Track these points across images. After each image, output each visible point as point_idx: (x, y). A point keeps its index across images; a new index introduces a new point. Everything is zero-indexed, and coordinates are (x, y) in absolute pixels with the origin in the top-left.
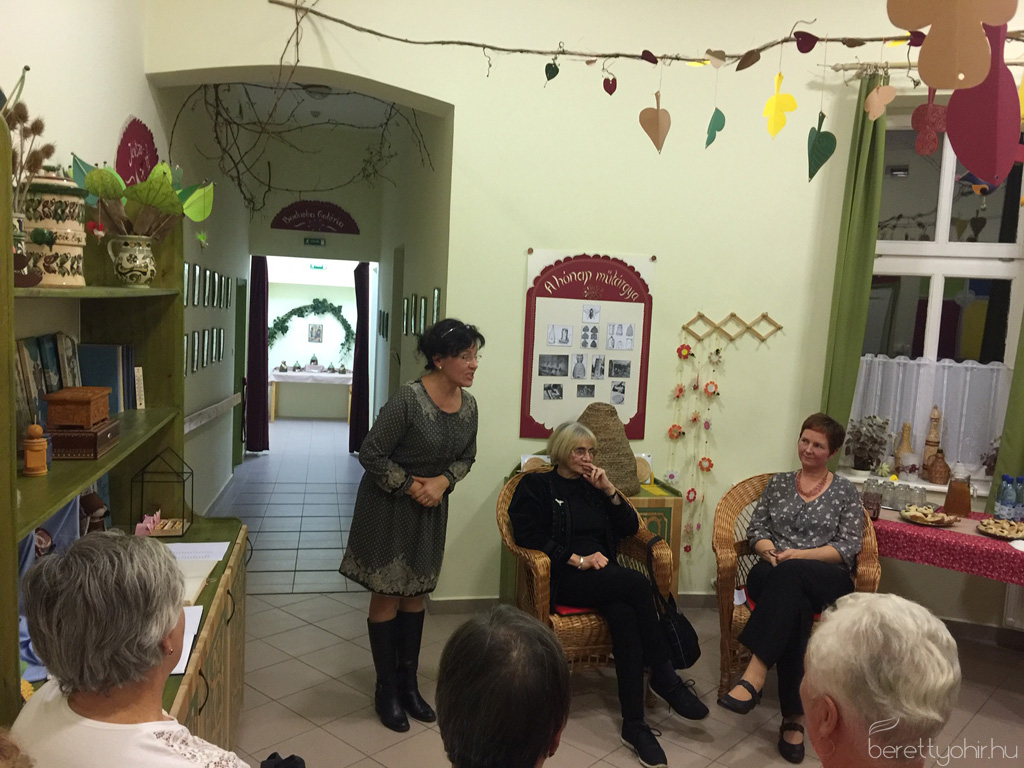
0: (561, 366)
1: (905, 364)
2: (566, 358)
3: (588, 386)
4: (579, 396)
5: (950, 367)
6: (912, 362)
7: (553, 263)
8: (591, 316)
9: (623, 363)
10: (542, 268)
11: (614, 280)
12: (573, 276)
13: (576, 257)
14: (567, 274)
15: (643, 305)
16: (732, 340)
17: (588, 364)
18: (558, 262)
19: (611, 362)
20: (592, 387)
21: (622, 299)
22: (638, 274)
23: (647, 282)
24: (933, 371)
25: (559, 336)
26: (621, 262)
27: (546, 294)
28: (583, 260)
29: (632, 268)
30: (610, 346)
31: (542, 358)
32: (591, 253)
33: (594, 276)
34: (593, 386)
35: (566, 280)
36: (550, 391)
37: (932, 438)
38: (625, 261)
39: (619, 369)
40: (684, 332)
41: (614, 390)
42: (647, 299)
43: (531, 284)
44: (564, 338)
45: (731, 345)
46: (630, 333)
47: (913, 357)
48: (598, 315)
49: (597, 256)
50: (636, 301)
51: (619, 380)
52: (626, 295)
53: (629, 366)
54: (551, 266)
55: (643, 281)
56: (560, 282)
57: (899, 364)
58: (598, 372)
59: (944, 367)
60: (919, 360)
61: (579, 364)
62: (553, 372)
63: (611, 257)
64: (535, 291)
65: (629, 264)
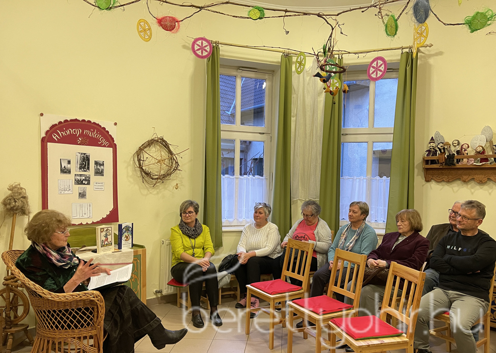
7: (57, 123)
10: (50, 125)
11: (94, 135)
12: (70, 131)
13: (71, 120)
14: (66, 130)
15: (112, 149)
18: (60, 123)
21: (100, 145)
22: (108, 132)
23: (113, 137)
26: (98, 125)
27: (54, 141)
28: (76, 122)
29: (104, 129)
32: (80, 118)
33: (83, 132)
35: (66, 133)
38: (100, 124)
42: (114, 147)
43: (43, 135)
49: (84, 121)
50: (107, 147)
52: (102, 143)
54: (56, 125)
55: (110, 136)
56: (62, 134)
63: (92, 122)
64: (46, 139)
65: (102, 126)
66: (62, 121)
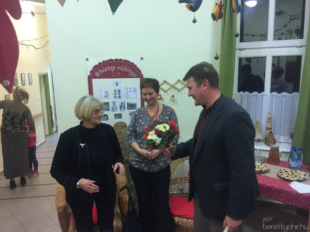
1: (257, 95)
2: (108, 103)
3: (119, 114)
4: (115, 118)
5: (276, 96)
6: (259, 94)
7: (97, 64)
8: (117, 85)
9: (133, 104)
10: (93, 66)
11: (125, 69)
12: (107, 68)
13: (107, 61)
14: (104, 68)
15: (139, 79)
16: (179, 91)
17: (118, 105)
18: (100, 63)
19: (128, 104)
21: (130, 77)
22: (136, 66)
23: (140, 69)
24: (268, 98)
25: (104, 95)
26: (128, 61)
27: (96, 77)
28: (111, 62)
29: (133, 63)
30: (127, 97)
32: (114, 58)
33: (116, 68)
34: (121, 114)
35: (105, 71)
37: (268, 126)
38: (129, 60)
39: (132, 106)
41: (130, 115)
42: (141, 76)
43: (89, 74)
44: (106, 95)
45: (179, 93)
46: (135, 91)
47: (259, 92)
48: (120, 84)
49: (116, 60)
50: (136, 78)
51: (132, 111)
52: (131, 75)
53: (136, 104)
54: (97, 65)
55: (138, 68)
56: (102, 72)
57: (254, 95)
58: (122, 108)
59: (273, 96)
60: (262, 93)
61: (114, 106)
63: (123, 59)
64: (91, 76)
65: (131, 62)
66: (101, 62)
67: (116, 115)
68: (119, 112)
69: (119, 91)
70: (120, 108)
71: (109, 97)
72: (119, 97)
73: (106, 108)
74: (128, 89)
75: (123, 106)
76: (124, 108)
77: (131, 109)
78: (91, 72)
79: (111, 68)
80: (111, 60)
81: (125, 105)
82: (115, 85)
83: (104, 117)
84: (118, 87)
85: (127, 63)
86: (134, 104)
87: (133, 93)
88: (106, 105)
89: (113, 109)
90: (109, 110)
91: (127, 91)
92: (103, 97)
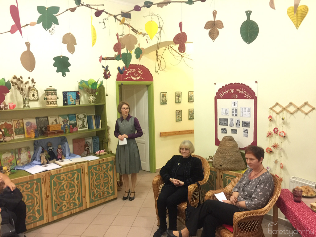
0: (226, 122)
2: (227, 119)
3: (235, 130)
4: (232, 133)
8: (234, 105)
10: (218, 89)
11: (242, 91)
12: (228, 91)
13: (229, 84)
14: (226, 90)
15: (253, 100)
16: (292, 114)
18: (223, 87)
20: (236, 130)
21: (245, 98)
22: (250, 89)
23: (254, 91)
25: (224, 112)
27: (220, 98)
29: (248, 87)
31: (220, 119)
32: (233, 82)
33: (235, 90)
35: (226, 93)
36: (223, 131)
38: (245, 84)
39: (246, 124)
40: (271, 110)
41: (244, 132)
42: (255, 98)
43: (216, 95)
44: (226, 112)
45: (292, 116)
46: (249, 111)
48: (237, 104)
49: (235, 83)
50: (251, 99)
51: (246, 128)
52: (247, 97)
53: (249, 123)
54: (221, 88)
56: (224, 93)
58: (238, 125)
61: (231, 122)
62: (224, 124)
63: (240, 83)
64: (217, 97)
65: (247, 85)
67: (232, 130)
68: (235, 128)
69: (236, 110)
70: (236, 125)
71: (228, 114)
72: (236, 115)
73: (226, 124)
74: (243, 109)
75: (239, 123)
76: (239, 125)
77: (245, 126)
78: (217, 93)
79: (231, 91)
80: (231, 84)
81: (240, 122)
82: (233, 105)
83: (224, 131)
84: (235, 106)
85: (244, 86)
86: (248, 122)
87: (247, 112)
88: (226, 121)
89: (231, 125)
90: (228, 125)
91: (242, 110)
92: (224, 114)
